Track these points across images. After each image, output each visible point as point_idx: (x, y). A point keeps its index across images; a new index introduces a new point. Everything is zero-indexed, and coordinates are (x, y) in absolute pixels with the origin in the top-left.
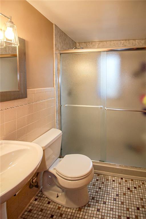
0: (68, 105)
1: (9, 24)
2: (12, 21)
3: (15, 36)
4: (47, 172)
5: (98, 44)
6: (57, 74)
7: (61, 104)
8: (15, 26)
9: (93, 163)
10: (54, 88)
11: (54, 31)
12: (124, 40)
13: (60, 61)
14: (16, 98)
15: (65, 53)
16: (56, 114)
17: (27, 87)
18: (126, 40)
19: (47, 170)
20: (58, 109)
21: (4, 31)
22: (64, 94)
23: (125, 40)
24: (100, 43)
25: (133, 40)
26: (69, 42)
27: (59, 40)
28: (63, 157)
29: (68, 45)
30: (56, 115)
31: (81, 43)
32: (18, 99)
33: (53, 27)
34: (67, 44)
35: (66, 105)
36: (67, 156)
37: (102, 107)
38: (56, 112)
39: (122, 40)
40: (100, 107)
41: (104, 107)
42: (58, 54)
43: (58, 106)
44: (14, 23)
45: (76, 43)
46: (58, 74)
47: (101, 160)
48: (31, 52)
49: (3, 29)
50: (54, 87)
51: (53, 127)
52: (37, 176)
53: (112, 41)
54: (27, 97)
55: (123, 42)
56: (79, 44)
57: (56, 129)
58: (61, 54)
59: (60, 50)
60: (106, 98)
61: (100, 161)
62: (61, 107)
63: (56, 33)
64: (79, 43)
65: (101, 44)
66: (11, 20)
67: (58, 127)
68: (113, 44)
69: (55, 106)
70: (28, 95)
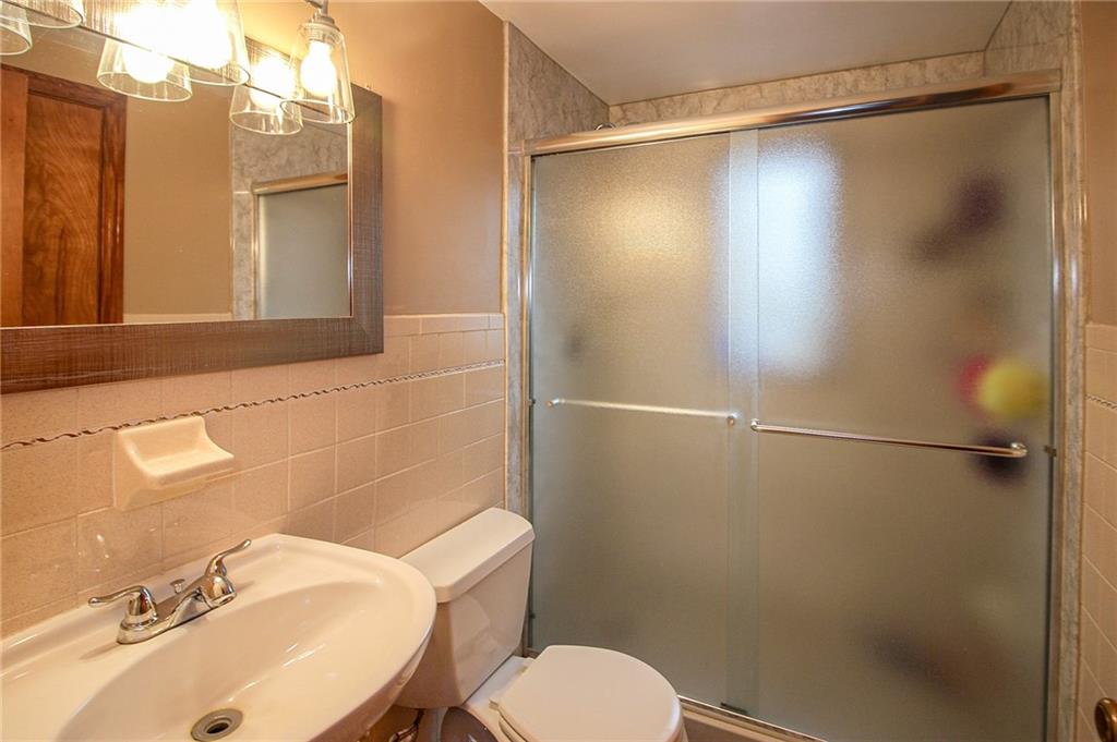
0: (563, 401)
1: (318, 27)
2: (330, 15)
3: (339, 82)
4: (459, 714)
5: (715, 103)
6: (516, 253)
7: (535, 397)
8: (342, 37)
9: (684, 708)
10: (501, 315)
11: (507, 54)
12: (855, 69)
13: (532, 189)
14: (340, 352)
15: (554, 154)
16: (511, 439)
17: (386, 307)
18: (867, 67)
19: (458, 704)
20: (518, 419)
21: (299, 61)
22: (547, 349)
23: (864, 68)
24: (725, 95)
25: (910, 61)
26: (576, 104)
27: (529, 94)
28: (535, 655)
29: (570, 118)
30: (509, 447)
31: (629, 106)
32: (345, 356)
33: (502, 35)
34: (564, 112)
35: (556, 401)
36: (553, 653)
37: (735, 415)
38: (511, 429)
39: (847, 70)
40: (725, 415)
41: (747, 415)
42: (520, 159)
43: (517, 406)
44: (336, 24)
45: (605, 106)
46: (521, 249)
47: (730, 704)
48: (406, 149)
49: (293, 54)
50: (501, 310)
51: (496, 500)
52: (416, 723)
53: (788, 82)
54: (382, 352)
55: (848, 77)
56: (624, 111)
57: (506, 511)
58: (537, 159)
59: (535, 140)
60: (756, 370)
61: (724, 705)
62: (531, 408)
63: (515, 62)
64: (621, 105)
65: (733, 99)
66: (326, 12)
67: (517, 502)
68: (797, 95)
69: (506, 401)
70: (385, 339)
